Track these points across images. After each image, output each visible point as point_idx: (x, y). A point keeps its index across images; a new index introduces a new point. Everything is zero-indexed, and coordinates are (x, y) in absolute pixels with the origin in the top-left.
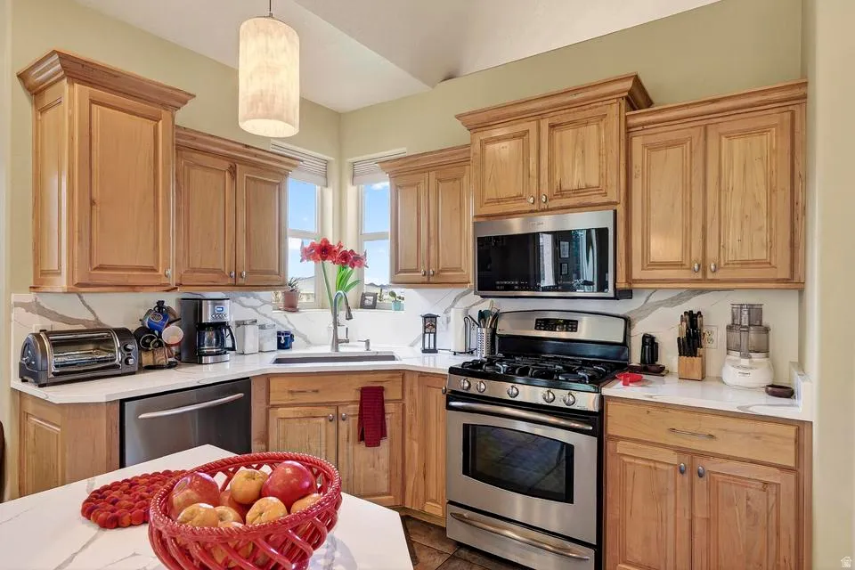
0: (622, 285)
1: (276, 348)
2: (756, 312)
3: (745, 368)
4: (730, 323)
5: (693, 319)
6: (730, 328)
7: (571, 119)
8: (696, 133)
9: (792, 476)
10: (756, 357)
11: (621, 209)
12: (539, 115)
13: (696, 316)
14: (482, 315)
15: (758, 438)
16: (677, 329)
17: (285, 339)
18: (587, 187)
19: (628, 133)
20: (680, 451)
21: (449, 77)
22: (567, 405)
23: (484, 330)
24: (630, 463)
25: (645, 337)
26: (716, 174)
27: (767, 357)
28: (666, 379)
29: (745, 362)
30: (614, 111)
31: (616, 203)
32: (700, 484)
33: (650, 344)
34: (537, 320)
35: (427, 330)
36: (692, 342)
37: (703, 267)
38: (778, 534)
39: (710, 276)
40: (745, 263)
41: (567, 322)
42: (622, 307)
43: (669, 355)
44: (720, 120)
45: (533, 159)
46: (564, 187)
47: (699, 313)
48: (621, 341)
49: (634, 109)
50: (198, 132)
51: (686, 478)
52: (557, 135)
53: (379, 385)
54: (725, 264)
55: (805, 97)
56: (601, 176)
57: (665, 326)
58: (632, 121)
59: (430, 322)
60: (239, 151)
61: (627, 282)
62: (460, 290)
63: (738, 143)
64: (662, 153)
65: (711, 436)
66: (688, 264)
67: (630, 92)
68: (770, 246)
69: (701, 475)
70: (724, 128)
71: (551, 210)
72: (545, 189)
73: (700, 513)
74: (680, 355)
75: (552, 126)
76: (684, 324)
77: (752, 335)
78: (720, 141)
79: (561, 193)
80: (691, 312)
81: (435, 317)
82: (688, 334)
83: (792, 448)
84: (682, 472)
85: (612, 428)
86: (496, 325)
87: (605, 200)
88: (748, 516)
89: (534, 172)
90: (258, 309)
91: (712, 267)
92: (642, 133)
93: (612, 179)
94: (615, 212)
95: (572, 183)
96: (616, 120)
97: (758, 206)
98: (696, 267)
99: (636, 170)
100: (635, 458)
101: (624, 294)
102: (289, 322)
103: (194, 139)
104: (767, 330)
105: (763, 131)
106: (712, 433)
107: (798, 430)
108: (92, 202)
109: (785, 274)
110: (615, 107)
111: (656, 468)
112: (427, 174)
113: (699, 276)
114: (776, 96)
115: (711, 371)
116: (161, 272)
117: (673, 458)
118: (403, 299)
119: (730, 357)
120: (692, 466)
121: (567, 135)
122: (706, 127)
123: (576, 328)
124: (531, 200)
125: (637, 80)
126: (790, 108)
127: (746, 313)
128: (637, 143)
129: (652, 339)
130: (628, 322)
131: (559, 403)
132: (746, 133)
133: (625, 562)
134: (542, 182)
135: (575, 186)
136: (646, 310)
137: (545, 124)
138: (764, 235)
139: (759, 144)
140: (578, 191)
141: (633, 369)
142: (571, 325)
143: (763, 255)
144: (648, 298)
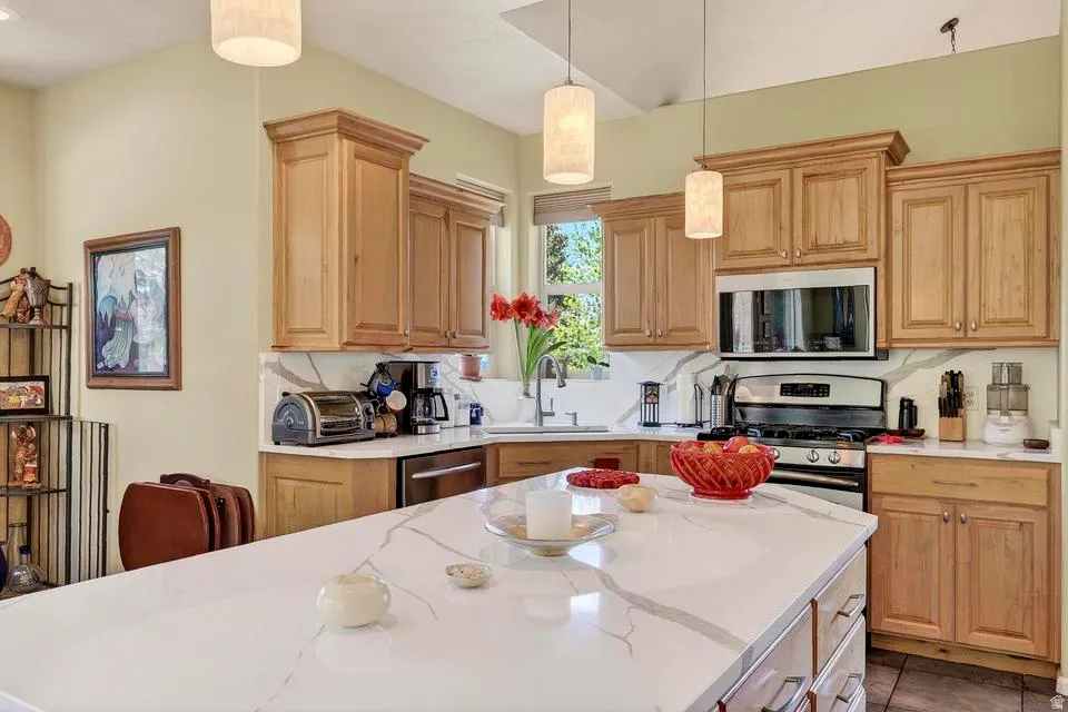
0: (882, 345)
1: (469, 423)
2: (1016, 370)
3: (1005, 425)
4: (990, 383)
5: (953, 379)
6: (990, 388)
7: (828, 169)
8: (957, 192)
9: (1044, 514)
10: (1016, 415)
11: (881, 266)
12: (791, 163)
13: (957, 375)
14: (717, 381)
15: (1015, 482)
16: (938, 390)
17: (477, 412)
18: (846, 243)
19: (887, 186)
20: (943, 500)
21: (667, 103)
22: (833, 462)
23: (719, 397)
24: (895, 518)
25: (903, 400)
26: (977, 233)
27: (1026, 415)
28: (925, 442)
29: (1005, 419)
30: (875, 165)
31: (876, 260)
32: (962, 530)
33: (908, 407)
34: (782, 385)
35: (649, 400)
36: (952, 401)
37: (964, 325)
38: (1032, 568)
39: (970, 334)
40: (1004, 322)
41: (817, 386)
42: (879, 369)
43: (929, 419)
44: (979, 179)
45: (785, 211)
46: (819, 243)
47: (960, 372)
48: (878, 404)
49: (896, 164)
50: (424, 178)
51: (950, 525)
52: (812, 186)
53: (613, 457)
54: (986, 323)
55: (1059, 163)
56: (861, 231)
57: (924, 388)
58: (891, 176)
59: (651, 390)
60: (454, 196)
61: (887, 341)
62: (685, 354)
63: (998, 204)
64: (923, 210)
65: (972, 485)
66: (950, 323)
67: (890, 147)
68: (1028, 305)
69: (963, 522)
70: (985, 188)
71: (806, 265)
72: (798, 243)
73: (963, 558)
74: (941, 416)
75: (807, 177)
76: (945, 383)
77: (1011, 395)
78: (980, 203)
79: (818, 248)
80: (952, 371)
81: (658, 385)
82: (949, 394)
83: (1044, 490)
84: (946, 521)
85: (876, 485)
86: (734, 392)
87: (864, 256)
88: (1007, 555)
89: (786, 224)
90: (448, 376)
91: (973, 326)
92: (902, 188)
93: (872, 234)
94: (876, 268)
95: (829, 238)
96: (875, 174)
97: (1017, 267)
98: (958, 326)
99: (897, 224)
100: (898, 511)
101: (882, 354)
102: (474, 393)
103: (420, 185)
104: (1026, 388)
105: (1020, 193)
106: (974, 482)
107: (1049, 474)
108: (356, 260)
109: (1040, 332)
110: (875, 161)
111: (920, 521)
112: (652, 219)
113: (961, 334)
114: (1034, 160)
115: (972, 433)
116: (401, 332)
117: (935, 508)
118: (608, 365)
119: (991, 416)
120: (954, 515)
121: (822, 188)
122: (966, 185)
123: (828, 392)
124: (784, 254)
125: (898, 135)
126: (1046, 172)
127: (1006, 371)
128: (897, 198)
129: (911, 402)
130: (884, 386)
131: (823, 462)
132: (1006, 194)
133: (889, 617)
134: (795, 235)
135: (832, 241)
136: (904, 373)
137: (799, 173)
138: (1021, 296)
139: (1016, 207)
140: (835, 247)
141: (891, 433)
142: (823, 390)
143: (1019, 313)
144: (906, 359)
